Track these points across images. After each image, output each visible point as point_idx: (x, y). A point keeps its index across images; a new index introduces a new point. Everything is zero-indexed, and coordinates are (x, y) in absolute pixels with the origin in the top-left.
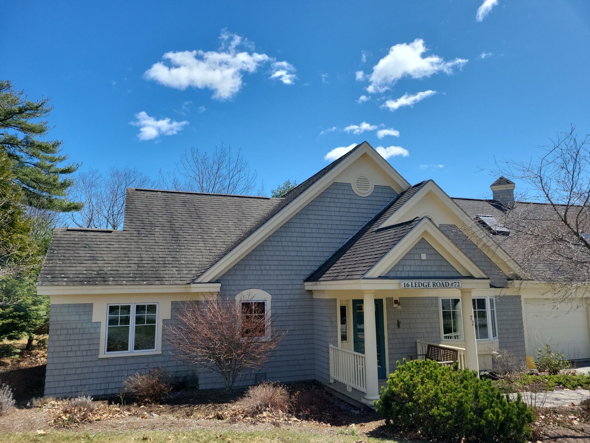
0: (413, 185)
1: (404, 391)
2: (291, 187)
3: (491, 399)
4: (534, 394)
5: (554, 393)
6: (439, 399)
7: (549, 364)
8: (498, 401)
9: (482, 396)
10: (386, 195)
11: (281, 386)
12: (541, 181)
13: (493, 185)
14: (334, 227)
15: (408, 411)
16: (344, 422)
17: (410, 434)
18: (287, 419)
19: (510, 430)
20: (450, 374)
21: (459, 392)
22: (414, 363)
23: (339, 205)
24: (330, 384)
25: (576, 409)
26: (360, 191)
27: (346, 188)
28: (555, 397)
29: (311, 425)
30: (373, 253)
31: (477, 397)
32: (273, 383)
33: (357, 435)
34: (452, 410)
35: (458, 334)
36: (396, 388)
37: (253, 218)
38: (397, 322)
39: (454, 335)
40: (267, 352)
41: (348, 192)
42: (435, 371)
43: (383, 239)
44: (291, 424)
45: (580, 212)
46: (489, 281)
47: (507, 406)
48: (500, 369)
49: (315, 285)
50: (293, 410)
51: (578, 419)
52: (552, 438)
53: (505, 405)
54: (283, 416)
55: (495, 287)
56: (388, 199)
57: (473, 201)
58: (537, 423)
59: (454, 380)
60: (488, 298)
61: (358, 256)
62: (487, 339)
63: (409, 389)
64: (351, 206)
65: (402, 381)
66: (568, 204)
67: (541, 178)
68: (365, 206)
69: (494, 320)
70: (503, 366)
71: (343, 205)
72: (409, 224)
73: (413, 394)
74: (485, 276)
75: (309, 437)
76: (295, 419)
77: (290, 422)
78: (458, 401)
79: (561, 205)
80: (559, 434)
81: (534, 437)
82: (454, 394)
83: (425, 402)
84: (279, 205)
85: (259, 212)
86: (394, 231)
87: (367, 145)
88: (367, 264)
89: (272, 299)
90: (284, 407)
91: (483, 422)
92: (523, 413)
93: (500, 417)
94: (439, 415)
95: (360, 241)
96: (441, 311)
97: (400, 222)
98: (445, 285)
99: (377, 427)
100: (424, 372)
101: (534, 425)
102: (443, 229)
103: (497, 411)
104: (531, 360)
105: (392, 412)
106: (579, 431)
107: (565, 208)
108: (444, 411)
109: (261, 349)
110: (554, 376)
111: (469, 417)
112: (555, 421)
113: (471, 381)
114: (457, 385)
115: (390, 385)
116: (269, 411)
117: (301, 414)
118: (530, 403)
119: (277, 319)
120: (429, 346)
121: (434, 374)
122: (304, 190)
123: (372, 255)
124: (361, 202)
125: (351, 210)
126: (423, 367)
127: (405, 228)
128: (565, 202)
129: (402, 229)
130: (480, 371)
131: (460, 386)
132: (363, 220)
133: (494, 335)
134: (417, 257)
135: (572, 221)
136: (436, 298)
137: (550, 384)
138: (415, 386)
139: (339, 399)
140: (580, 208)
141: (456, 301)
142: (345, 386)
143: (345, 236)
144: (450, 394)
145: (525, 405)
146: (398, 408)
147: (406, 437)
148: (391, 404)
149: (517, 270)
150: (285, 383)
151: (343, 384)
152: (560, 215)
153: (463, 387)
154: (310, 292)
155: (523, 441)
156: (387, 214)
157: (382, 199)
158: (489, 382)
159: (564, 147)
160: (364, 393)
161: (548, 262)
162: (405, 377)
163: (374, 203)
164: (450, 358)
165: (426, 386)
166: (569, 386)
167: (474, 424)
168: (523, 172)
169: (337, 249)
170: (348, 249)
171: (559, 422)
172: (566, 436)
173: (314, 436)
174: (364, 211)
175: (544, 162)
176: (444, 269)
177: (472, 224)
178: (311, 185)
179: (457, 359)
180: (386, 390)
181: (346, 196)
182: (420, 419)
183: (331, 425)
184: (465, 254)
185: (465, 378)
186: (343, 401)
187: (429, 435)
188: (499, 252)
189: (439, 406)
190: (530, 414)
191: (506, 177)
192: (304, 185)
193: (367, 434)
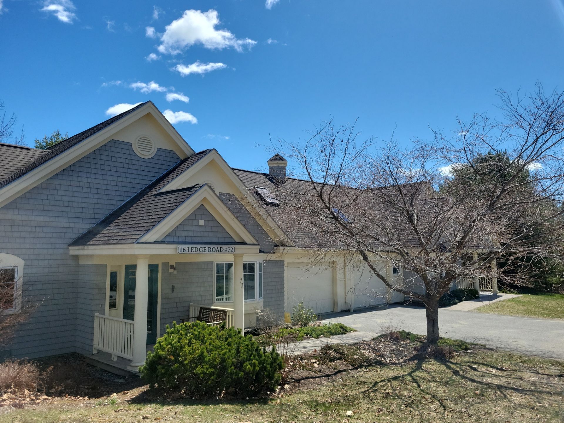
0: (197, 152)
1: (171, 354)
2: (60, 139)
3: (250, 353)
4: (286, 345)
5: (302, 343)
6: (204, 357)
7: (301, 318)
8: (256, 353)
9: (242, 351)
10: (169, 159)
11: (29, 363)
12: (305, 161)
13: (271, 160)
14: (110, 187)
15: (173, 372)
16: (105, 393)
17: (173, 395)
18: (34, 398)
19: (263, 378)
20: (217, 333)
21: (223, 349)
22: (184, 326)
23: (116, 164)
24: (93, 355)
25: (317, 354)
26: (141, 152)
27: (126, 147)
28: (303, 346)
29: (65, 401)
30: (151, 217)
31: (238, 351)
32: (19, 360)
33: (117, 404)
34: (214, 367)
35: (229, 296)
36: (163, 351)
37: (6, 170)
38: (171, 287)
39: (226, 297)
40: (14, 326)
41: (128, 152)
42: (203, 332)
43: (162, 203)
44: (39, 403)
45: (332, 190)
46: (258, 247)
47: (264, 357)
48: (262, 325)
49: (83, 249)
50: (43, 388)
51: (318, 362)
52: (297, 380)
53: (261, 356)
54: (29, 396)
55: (264, 253)
56: (171, 164)
57: (252, 174)
58: (287, 369)
59: (220, 339)
60: (258, 262)
61: (134, 219)
62: (254, 299)
63: (176, 352)
64: (130, 166)
65: (170, 344)
66: (324, 182)
67: (305, 158)
68: (146, 169)
69: (261, 282)
70: (265, 322)
71: (121, 165)
72: (189, 191)
73: (179, 356)
74: (255, 242)
75: (59, 414)
76: (45, 397)
77: (37, 401)
78: (222, 358)
79: (319, 183)
80: (302, 377)
81: (282, 381)
82: (218, 352)
83: (191, 362)
84: (42, 157)
85: (14, 163)
86: (174, 196)
87: (152, 106)
88: (143, 228)
89: (25, 265)
90: (32, 386)
91: (242, 374)
92: (275, 362)
93: (256, 368)
94: (203, 373)
95: (138, 204)
96: (215, 274)
97: (181, 188)
98: (219, 251)
99: (140, 393)
100: (193, 334)
101: (284, 371)
102: (223, 198)
103: (254, 363)
104: (288, 316)
105: (157, 376)
106: (318, 372)
107: (321, 185)
108: (207, 369)
109: (6, 323)
110: (304, 328)
111: (230, 371)
112: (300, 365)
113: (234, 339)
114: (221, 343)
115: (157, 349)
116: (11, 392)
117: (53, 391)
118: (282, 353)
119: (31, 288)
120: (201, 309)
121: (202, 335)
122: (75, 144)
123: (149, 219)
124: (142, 163)
125: (129, 171)
126: (192, 329)
127: (185, 194)
128: (321, 181)
129: (182, 194)
130: (245, 328)
131: (224, 344)
132: (143, 182)
133: (260, 295)
134: (195, 223)
135: (325, 197)
136: (212, 263)
137: (301, 335)
138: (182, 348)
139: (103, 369)
140: (332, 187)
141: (230, 266)
142: (109, 355)
143: (121, 198)
144: (215, 352)
145: (278, 355)
146: (163, 371)
147: (170, 398)
148: (156, 368)
149: (282, 238)
150: (35, 359)
151: (108, 353)
152: (317, 192)
153: (227, 345)
154: (76, 257)
155: (274, 387)
156: (168, 178)
157: (164, 163)
158: (249, 338)
159: (324, 134)
160: (130, 361)
161: (307, 232)
162: (173, 340)
163: (156, 166)
164: (220, 318)
165: (193, 346)
166: (314, 335)
167: (234, 377)
168: (292, 151)
169: (111, 212)
170: (124, 212)
171: (304, 367)
172: (307, 378)
173: (66, 412)
174: (144, 173)
175: (309, 145)
176: (220, 235)
177: (248, 194)
178: (83, 139)
179: (226, 319)
180: (152, 355)
181: (125, 156)
182: (185, 379)
183: (89, 398)
184: (240, 221)
185: (230, 336)
186: (106, 371)
187: (192, 393)
188: (269, 221)
189: (203, 364)
190: (281, 362)
191: (281, 155)
192: (76, 138)
193: (128, 401)
